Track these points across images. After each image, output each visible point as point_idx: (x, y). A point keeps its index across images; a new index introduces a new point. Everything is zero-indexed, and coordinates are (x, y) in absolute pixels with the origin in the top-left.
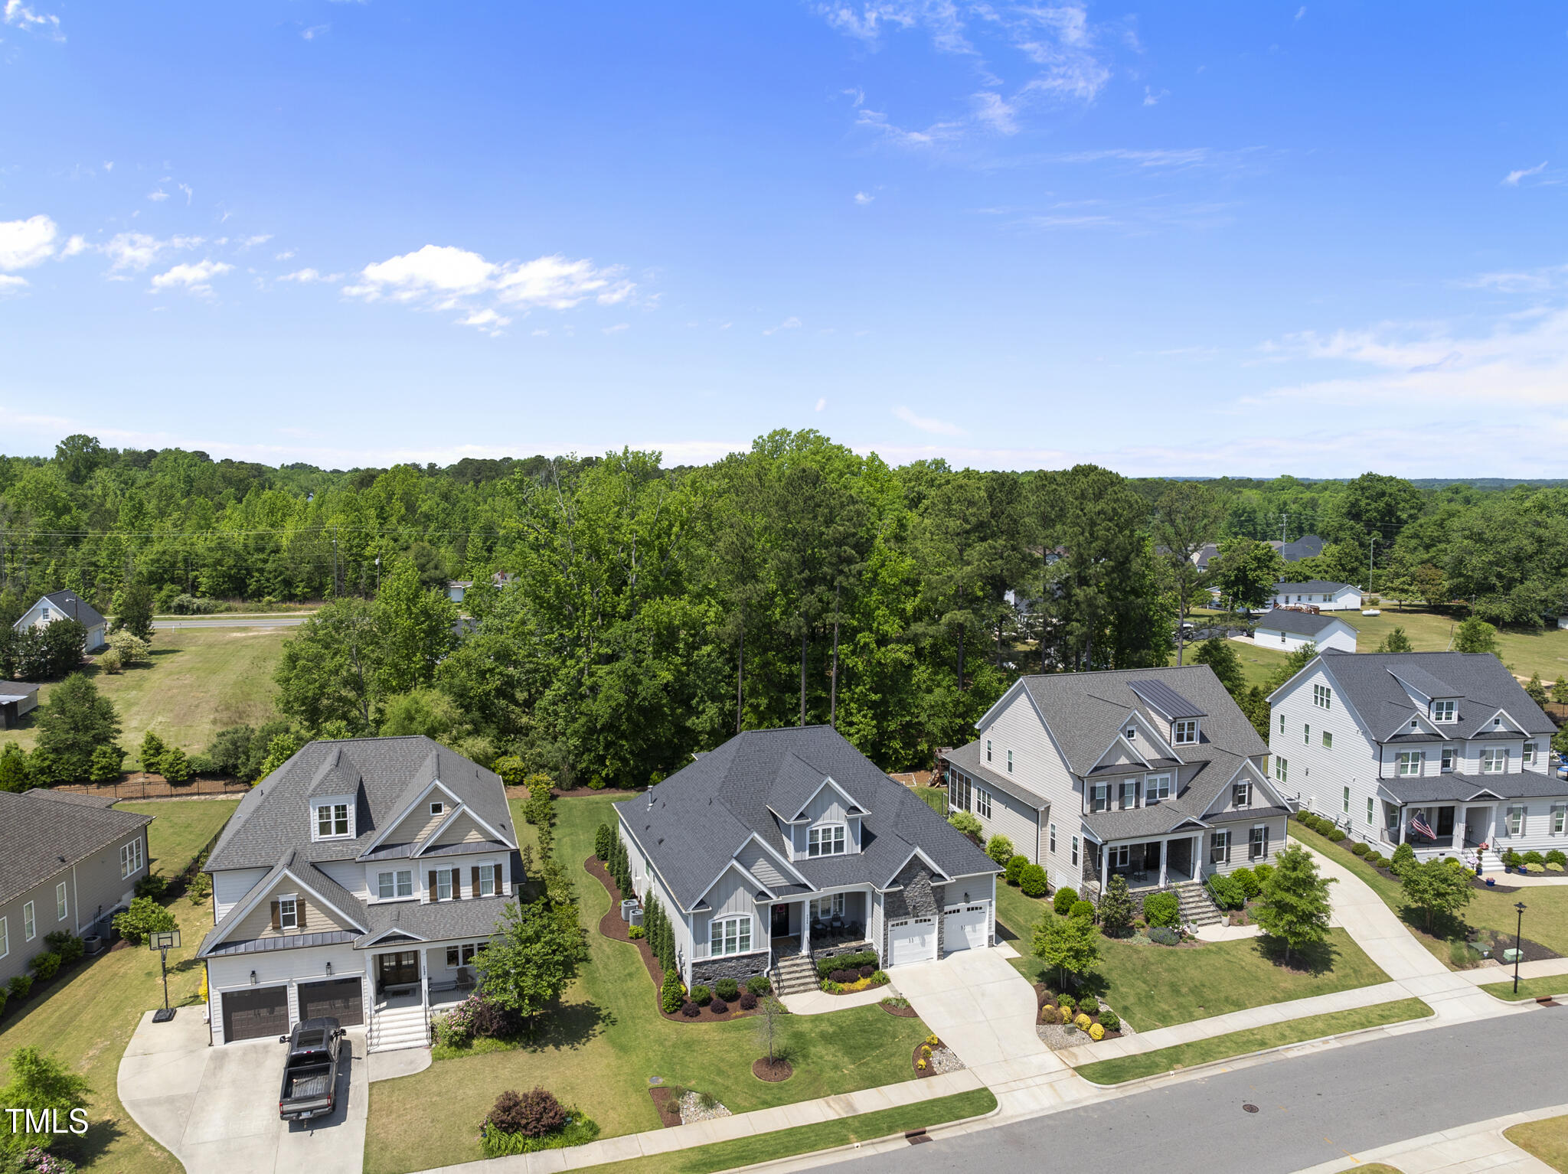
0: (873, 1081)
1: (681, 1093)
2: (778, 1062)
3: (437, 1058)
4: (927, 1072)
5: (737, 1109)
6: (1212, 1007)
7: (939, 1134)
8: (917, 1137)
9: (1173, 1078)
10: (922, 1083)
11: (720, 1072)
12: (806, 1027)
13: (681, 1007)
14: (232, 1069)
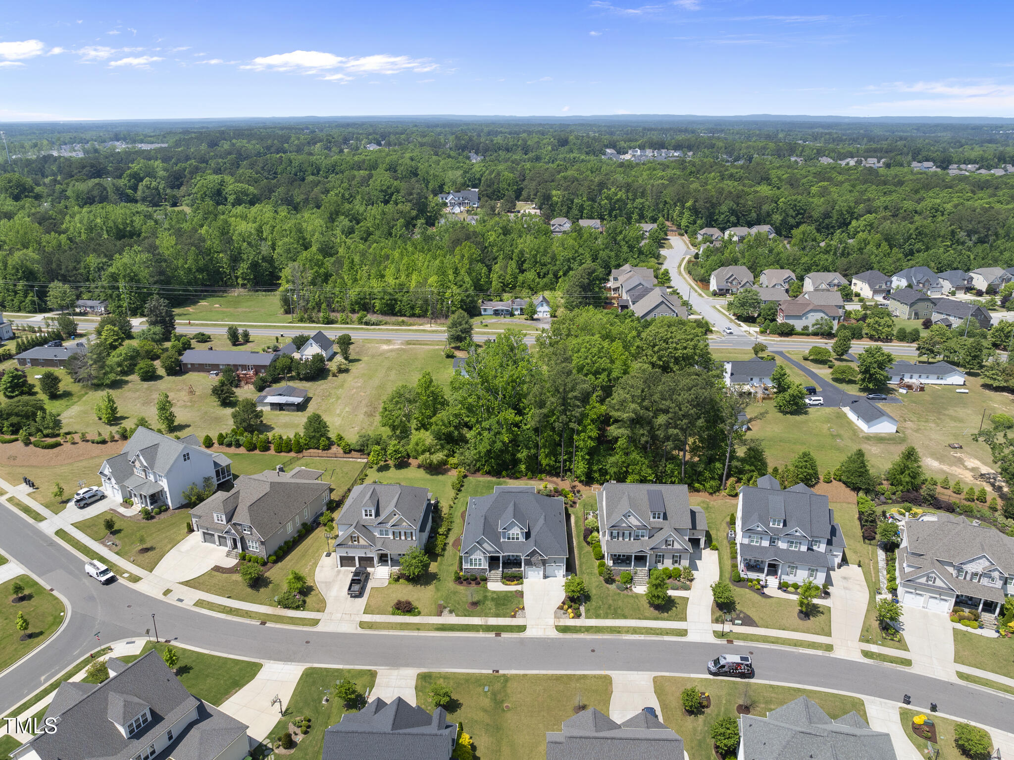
0: (497, 615)
1: (445, 608)
2: (475, 604)
3: (389, 583)
4: (514, 616)
5: (457, 615)
6: (616, 615)
7: (504, 635)
8: (498, 635)
9: (581, 636)
10: (510, 619)
11: (459, 604)
12: (489, 594)
13: (459, 580)
14: (341, 575)
